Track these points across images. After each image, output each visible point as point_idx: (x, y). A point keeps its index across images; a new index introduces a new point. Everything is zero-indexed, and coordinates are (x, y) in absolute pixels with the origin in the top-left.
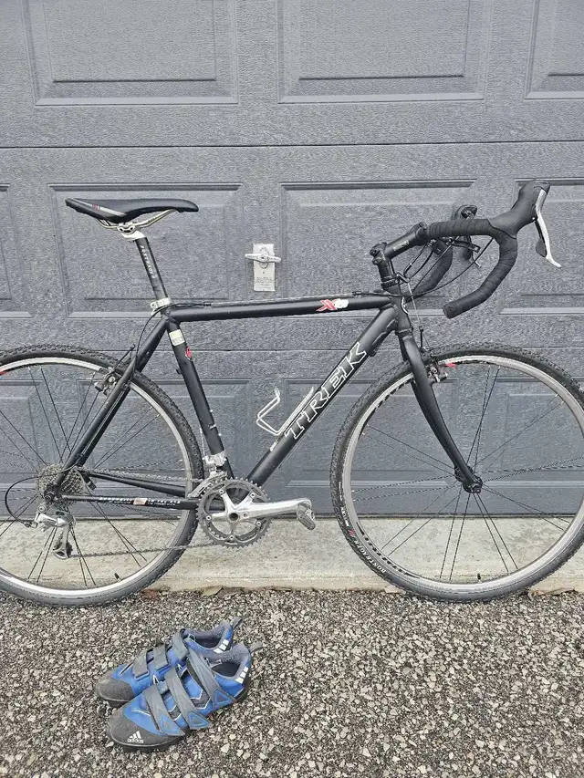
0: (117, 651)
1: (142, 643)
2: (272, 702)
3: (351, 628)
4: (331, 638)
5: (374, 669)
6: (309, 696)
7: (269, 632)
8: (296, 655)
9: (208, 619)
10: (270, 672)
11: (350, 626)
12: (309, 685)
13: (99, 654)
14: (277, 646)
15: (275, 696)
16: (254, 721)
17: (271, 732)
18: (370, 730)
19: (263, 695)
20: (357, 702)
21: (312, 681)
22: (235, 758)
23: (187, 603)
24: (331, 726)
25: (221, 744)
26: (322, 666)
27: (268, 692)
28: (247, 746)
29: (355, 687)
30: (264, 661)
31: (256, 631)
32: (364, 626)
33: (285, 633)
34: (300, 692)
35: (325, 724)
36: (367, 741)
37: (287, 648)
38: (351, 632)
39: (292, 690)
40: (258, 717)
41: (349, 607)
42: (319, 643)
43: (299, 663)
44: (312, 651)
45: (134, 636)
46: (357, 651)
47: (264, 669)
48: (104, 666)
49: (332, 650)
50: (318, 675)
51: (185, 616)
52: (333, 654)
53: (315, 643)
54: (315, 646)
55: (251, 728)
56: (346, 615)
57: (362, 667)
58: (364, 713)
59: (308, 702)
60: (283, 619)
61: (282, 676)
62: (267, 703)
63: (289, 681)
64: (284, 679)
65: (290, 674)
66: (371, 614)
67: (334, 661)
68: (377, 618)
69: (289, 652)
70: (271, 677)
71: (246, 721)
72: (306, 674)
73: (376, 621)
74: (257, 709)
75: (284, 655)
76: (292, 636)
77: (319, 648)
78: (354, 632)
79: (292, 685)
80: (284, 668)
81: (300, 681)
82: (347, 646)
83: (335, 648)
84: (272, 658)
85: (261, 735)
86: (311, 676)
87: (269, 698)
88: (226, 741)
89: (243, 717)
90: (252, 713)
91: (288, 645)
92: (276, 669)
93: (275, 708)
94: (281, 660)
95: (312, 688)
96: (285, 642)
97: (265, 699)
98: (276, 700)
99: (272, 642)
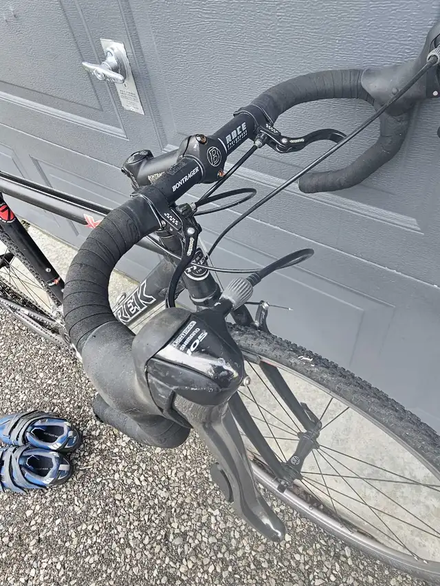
2: (76, 498)
3: (177, 469)
4: (156, 467)
5: (157, 521)
6: (100, 511)
10: (95, 470)
11: (178, 465)
12: (107, 501)
14: (116, 450)
16: (56, 505)
17: (58, 522)
19: (76, 488)
21: (111, 500)
22: (28, 525)
24: (91, 547)
25: (29, 508)
26: (128, 490)
27: (81, 487)
28: (39, 521)
29: (132, 527)
30: (98, 458)
32: (188, 473)
34: (98, 503)
37: (120, 456)
38: (175, 471)
39: (94, 497)
40: (60, 504)
41: (194, 445)
42: (144, 467)
43: (117, 476)
44: (132, 472)
46: (163, 494)
49: (146, 480)
50: (118, 497)
52: (144, 484)
53: (141, 464)
54: (139, 467)
55: (51, 509)
56: (184, 452)
57: (152, 512)
59: (95, 515)
61: (99, 480)
62: (73, 496)
63: (99, 487)
64: (97, 484)
65: (104, 481)
66: (204, 464)
67: (139, 492)
68: (204, 472)
69: (119, 461)
70: (93, 475)
71: (52, 501)
72: (113, 490)
73: (202, 474)
74: (64, 496)
75: (114, 462)
76: (132, 448)
77: (140, 471)
78: (176, 474)
79: (98, 492)
80: (105, 474)
81: (104, 494)
82: (160, 484)
83: (151, 479)
84: (105, 459)
85: (51, 520)
86: (114, 494)
87: (77, 493)
88: (33, 507)
89: (53, 497)
90: (59, 498)
91: (123, 454)
92: (100, 471)
93: (75, 504)
94: (108, 465)
95: (107, 505)
96: (123, 449)
97: (75, 491)
98: (80, 498)
99: (116, 444)
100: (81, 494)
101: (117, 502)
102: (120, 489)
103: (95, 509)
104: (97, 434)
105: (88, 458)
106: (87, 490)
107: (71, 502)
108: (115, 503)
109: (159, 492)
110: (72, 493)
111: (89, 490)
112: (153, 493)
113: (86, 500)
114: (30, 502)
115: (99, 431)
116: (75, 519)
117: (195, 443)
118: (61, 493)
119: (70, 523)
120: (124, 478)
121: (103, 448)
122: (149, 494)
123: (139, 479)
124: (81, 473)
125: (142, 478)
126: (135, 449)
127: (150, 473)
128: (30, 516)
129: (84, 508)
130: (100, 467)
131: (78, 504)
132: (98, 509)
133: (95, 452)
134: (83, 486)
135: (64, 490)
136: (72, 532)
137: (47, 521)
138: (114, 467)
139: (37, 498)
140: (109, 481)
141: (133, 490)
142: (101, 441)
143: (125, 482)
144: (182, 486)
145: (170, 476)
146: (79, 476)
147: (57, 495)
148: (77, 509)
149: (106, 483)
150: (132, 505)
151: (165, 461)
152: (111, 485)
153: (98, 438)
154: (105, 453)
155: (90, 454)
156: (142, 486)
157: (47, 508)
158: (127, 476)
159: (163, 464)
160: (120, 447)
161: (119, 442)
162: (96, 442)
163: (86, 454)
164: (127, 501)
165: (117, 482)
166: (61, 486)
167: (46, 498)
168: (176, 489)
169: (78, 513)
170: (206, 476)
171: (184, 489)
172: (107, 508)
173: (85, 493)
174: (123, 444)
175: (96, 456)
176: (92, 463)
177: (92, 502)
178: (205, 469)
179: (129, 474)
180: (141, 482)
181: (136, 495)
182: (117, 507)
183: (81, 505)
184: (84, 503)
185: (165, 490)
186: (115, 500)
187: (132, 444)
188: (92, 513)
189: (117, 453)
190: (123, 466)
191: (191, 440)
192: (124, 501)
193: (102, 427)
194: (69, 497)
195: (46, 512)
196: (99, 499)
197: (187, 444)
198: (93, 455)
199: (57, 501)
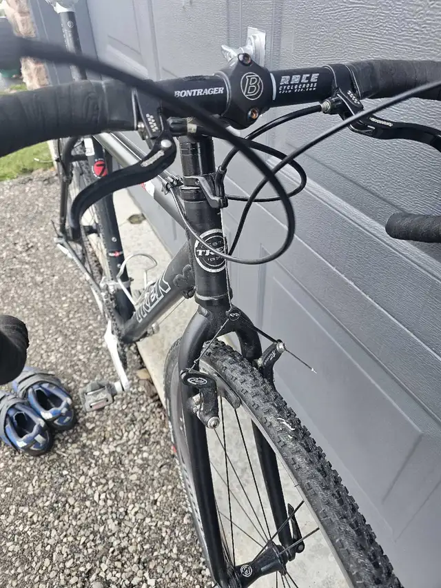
0: (67, 356)
1: (77, 365)
2: (36, 477)
3: (140, 508)
4: (121, 494)
5: (90, 551)
6: (48, 503)
7: (111, 439)
8: (91, 472)
10: (67, 461)
11: (143, 505)
12: (60, 498)
14: (96, 453)
15: (42, 477)
16: (17, 473)
17: (8, 490)
18: (19, 570)
19: (42, 467)
20: (48, 548)
21: (63, 499)
24: (19, 534)
26: (84, 500)
27: (47, 469)
29: (65, 540)
30: (77, 451)
31: (109, 429)
32: (148, 520)
33: (114, 452)
34: (51, 494)
35: (21, 528)
36: (7, 572)
37: (97, 461)
38: (136, 509)
39: (51, 487)
40: (21, 474)
41: (169, 494)
42: (111, 487)
43: (82, 479)
44: (98, 485)
45: (82, 357)
46: (112, 525)
47: (70, 455)
49: (105, 501)
50: (71, 501)
52: (101, 503)
53: (110, 482)
54: (107, 483)
55: (11, 474)
56: (157, 495)
57: (91, 537)
58: (35, 559)
59: (41, 505)
60: (130, 443)
61: (65, 472)
62: (35, 474)
63: (61, 480)
64: (62, 475)
65: (68, 477)
66: (168, 520)
67: (92, 509)
68: (164, 529)
69: (93, 465)
70: (63, 465)
71: (16, 467)
72: (71, 490)
73: (161, 530)
74: (28, 469)
75: (88, 463)
76: (112, 460)
77: (105, 488)
78: (136, 513)
79: (57, 484)
80: (73, 470)
81: (61, 490)
82: (116, 513)
83: (110, 503)
84: (83, 456)
85: (5, 484)
86: (69, 495)
87: (40, 472)
89: (19, 464)
90: (24, 467)
91: (100, 461)
92: (71, 465)
93: (31, 482)
94: (82, 464)
95: (57, 502)
96: (104, 456)
97: (39, 470)
98: (39, 480)
99: (100, 447)
101: (67, 505)
102: (77, 495)
103: (45, 498)
104: (90, 428)
105: (69, 445)
106: (50, 475)
107: (29, 479)
108: (64, 506)
109: (110, 521)
110: (36, 470)
111: (51, 478)
112: (104, 518)
113: (43, 485)
115: (93, 425)
116: (23, 497)
117: (172, 493)
118: (28, 464)
119: (18, 498)
120: (88, 485)
121: (87, 444)
122: (99, 517)
123: (100, 496)
124: (55, 456)
125: (103, 496)
126: (114, 463)
127: (113, 496)
129: (37, 491)
130: (74, 461)
131: (34, 485)
132: (47, 500)
133: (79, 443)
134: (49, 469)
135: (32, 463)
136: (13, 508)
138: (85, 469)
139: (7, 457)
140: (73, 480)
141: (88, 503)
142: (90, 436)
143: (86, 490)
144: (135, 530)
145: (128, 512)
146: (51, 458)
147: (23, 464)
148: (30, 488)
149: (69, 480)
150: (79, 517)
151: (134, 493)
152: (72, 484)
153: (89, 431)
154: (86, 450)
155: (73, 442)
156: (98, 504)
157: (8, 471)
158: (90, 485)
159: (130, 495)
160: (102, 453)
161: (104, 447)
162: (84, 435)
163: (70, 441)
164: (77, 510)
165: (79, 485)
166: (32, 458)
167: (13, 461)
168: (127, 530)
169: (30, 493)
170: (164, 535)
171: (134, 534)
172: (55, 505)
173: (46, 478)
174: (106, 452)
175: (77, 448)
176: (69, 452)
177: (47, 491)
178: (167, 527)
179: (94, 484)
180: (100, 499)
181: (87, 510)
182: (65, 510)
183: (36, 487)
184: (39, 486)
185: (116, 522)
186: (67, 502)
187: (114, 457)
188: (40, 501)
189: (96, 457)
190: (94, 473)
191: (170, 487)
192: (74, 508)
193: (98, 423)
194: (32, 473)
195: (5, 474)
196: (55, 492)
197: (164, 488)
198: (75, 446)
199: (20, 470)
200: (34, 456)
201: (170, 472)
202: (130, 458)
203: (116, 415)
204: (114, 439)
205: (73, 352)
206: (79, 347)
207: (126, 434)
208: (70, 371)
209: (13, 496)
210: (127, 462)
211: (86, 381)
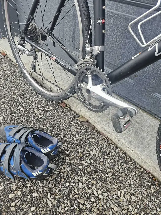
0: (31, 117)
1: (41, 121)
2: (49, 194)
3: (125, 192)
4: (109, 187)
6: (66, 209)
7: (84, 157)
8: (84, 179)
9: (69, 130)
10: (65, 177)
11: (125, 190)
12: (73, 202)
13: (26, 114)
14: (81, 167)
15: (53, 192)
16: (33, 195)
17: (33, 209)
19: (50, 186)
21: (76, 202)
22: (8, 205)
23: (70, 117)
25: (12, 192)
26: (89, 198)
27: (53, 186)
28: (18, 204)
30: (68, 169)
31: (80, 151)
32: (133, 197)
33: (90, 164)
34: (66, 202)
38: (123, 193)
39: (63, 196)
40: (37, 195)
41: (135, 178)
42: (100, 184)
43: (80, 185)
44: (92, 185)
45: (41, 116)
47: (64, 172)
48: (22, 119)
49: (102, 194)
50: (82, 201)
51: (64, 122)
52: (101, 196)
53: (98, 181)
54: (97, 183)
55: (29, 197)
56: (129, 181)
59: (62, 211)
60: (97, 156)
61: (67, 184)
62: (47, 191)
63: (67, 190)
64: (66, 187)
65: (71, 186)
66: (144, 194)
67: (97, 202)
68: (145, 200)
69: (83, 175)
70: (63, 180)
71: (31, 191)
72: (78, 195)
73: (143, 200)
74: (41, 190)
75: (79, 174)
76: (92, 168)
77: (98, 186)
78: (124, 195)
79: (66, 194)
80: (72, 181)
81: (71, 196)
82: (113, 200)
83: (106, 194)
84: (73, 171)
85: (28, 206)
86: (78, 198)
87: (50, 190)
88: (15, 192)
89: (32, 188)
90: (37, 190)
91: (86, 171)
92: (68, 178)
93: (48, 198)
94: (75, 175)
95: (72, 205)
96: (86, 168)
97: (49, 188)
98: (52, 195)
99: (80, 163)
100: (54, 191)
101: (81, 205)
102: (83, 196)
103: (63, 206)
104: (68, 153)
105: (61, 167)
106: (58, 189)
107: (45, 196)
108: (79, 206)
109: (113, 206)
110: (47, 189)
111: (60, 190)
112: (108, 205)
113: (57, 197)
114: (14, 187)
115: (69, 151)
116: (46, 211)
117: (136, 177)
118: (38, 187)
120: (86, 188)
121: (72, 163)
122: (105, 206)
123: (97, 192)
124: (55, 176)
125: (99, 192)
126: (94, 170)
127: (105, 190)
128: (12, 198)
129: (55, 203)
130: (69, 175)
131: (50, 199)
132: (65, 207)
133: (66, 164)
134: (55, 186)
135: (41, 185)
137: (24, 206)
138: (79, 178)
139: (20, 186)
140: (76, 188)
141: (93, 199)
142: (71, 158)
143: (87, 191)
144: (130, 206)
145: (119, 196)
146: (53, 177)
147: (35, 188)
148: (49, 202)
149: (73, 188)
150: (92, 210)
151: (115, 184)
152: (76, 190)
153: (69, 155)
154: (73, 166)
155: (62, 164)
156: (99, 198)
157: (25, 196)
158: (88, 187)
159: (114, 186)
160: (84, 165)
161: (83, 162)
162: (67, 158)
163: (60, 164)
164: (88, 206)
165: (81, 190)
166: (39, 181)
167: (27, 187)
168: (126, 208)
169: (50, 206)
170: (147, 203)
171: (131, 209)
172: (72, 208)
173: (57, 192)
174: (86, 164)
175: (67, 167)
176: (63, 171)
177: (61, 200)
178: (146, 197)
179: (90, 186)
180: (98, 194)
181: (95, 204)
182: (81, 209)
183: (53, 200)
184: (55, 199)
185: (117, 205)
186: (79, 203)
187: (92, 166)
188: (60, 209)
189: (81, 169)
190: (86, 179)
191: (133, 174)
192: (86, 206)
193: (72, 149)
194: (44, 191)
195: (25, 198)
196: (67, 199)
197: (130, 176)
198: (64, 166)
199: (35, 192)
200: (40, 180)
201: (128, 166)
202: (101, 165)
203: (80, 143)
204: (86, 156)
205: (34, 115)
206: (36, 112)
207: (91, 152)
208: (37, 125)
209: (38, 212)
210: (101, 167)
211: (51, 128)
